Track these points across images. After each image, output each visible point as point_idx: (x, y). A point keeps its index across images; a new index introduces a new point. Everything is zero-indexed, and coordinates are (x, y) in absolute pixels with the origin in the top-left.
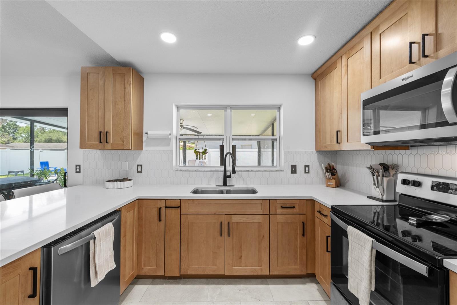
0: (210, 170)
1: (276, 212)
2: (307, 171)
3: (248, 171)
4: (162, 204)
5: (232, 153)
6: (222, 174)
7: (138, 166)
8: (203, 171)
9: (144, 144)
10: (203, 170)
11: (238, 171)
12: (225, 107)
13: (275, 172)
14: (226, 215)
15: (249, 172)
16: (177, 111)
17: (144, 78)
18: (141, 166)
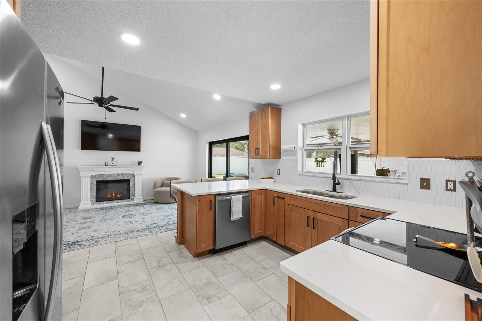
1: (356, 220)
2: (451, 187)
4: (276, 195)
9: (281, 155)
11: (350, 180)
12: (342, 118)
13: (396, 185)
16: (304, 128)
17: (281, 109)
18: (279, 170)
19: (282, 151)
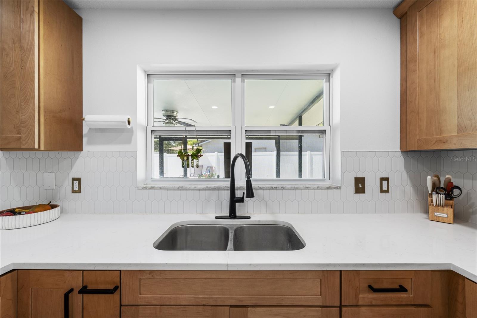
0: (206, 186)
1: (358, 301)
2: (385, 187)
3: (276, 188)
4: (74, 284)
5: (245, 155)
6: (227, 195)
7: (74, 179)
8: (193, 190)
9: (85, 140)
10: (191, 188)
11: (257, 189)
12: (231, 75)
13: (326, 190)
14: (233, 309)
15: (277, 191)
16: (148, 82)
17: (82, 19)
18: (79, 180)
19: (85, 131)
